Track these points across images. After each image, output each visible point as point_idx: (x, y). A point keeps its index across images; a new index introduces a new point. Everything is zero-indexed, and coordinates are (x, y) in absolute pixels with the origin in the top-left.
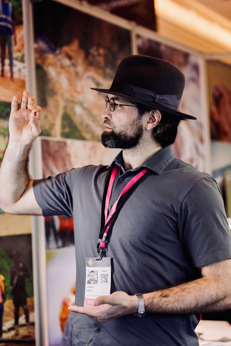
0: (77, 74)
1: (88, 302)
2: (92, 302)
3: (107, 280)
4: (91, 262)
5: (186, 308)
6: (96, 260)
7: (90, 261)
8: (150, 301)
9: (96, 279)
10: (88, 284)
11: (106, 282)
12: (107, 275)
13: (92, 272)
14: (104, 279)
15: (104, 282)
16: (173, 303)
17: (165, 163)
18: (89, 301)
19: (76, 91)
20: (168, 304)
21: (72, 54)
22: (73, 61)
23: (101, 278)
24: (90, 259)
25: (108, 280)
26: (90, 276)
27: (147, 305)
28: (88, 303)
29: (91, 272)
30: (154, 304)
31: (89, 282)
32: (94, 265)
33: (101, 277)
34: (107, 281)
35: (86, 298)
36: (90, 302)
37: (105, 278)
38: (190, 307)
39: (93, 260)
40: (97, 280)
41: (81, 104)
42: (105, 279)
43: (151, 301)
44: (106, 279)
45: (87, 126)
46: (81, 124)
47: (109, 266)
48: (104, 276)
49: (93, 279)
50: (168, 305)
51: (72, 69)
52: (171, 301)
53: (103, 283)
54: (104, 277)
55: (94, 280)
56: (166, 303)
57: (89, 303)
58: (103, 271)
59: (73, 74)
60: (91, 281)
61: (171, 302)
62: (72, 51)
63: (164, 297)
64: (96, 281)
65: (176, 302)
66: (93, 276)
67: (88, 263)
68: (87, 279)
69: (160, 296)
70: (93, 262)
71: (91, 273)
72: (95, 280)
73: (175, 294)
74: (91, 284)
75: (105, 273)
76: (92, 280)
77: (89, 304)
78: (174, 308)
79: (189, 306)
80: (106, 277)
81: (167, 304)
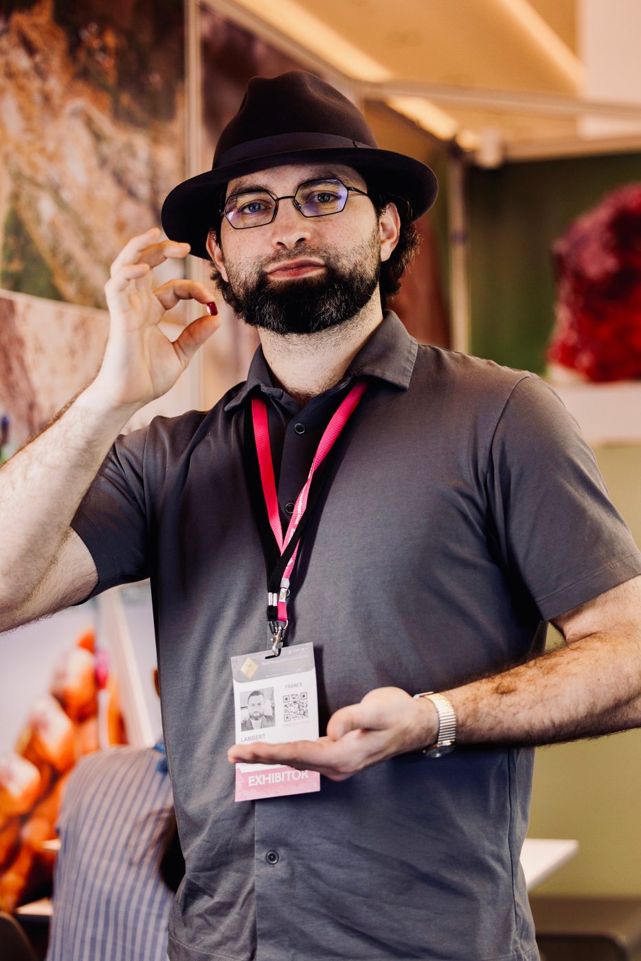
0: (47, 98)
1: (250, 781)
2: (262, 780)
3: (305, 709)
4: (250, 666)
5: (565, 719)
6: (267, 658)
7: (246, 663)
8: (470, 706)
9: (269, 713)
10: (243, 730)
11: (304, 714)
12: (304, 696)
13: (256, 693)
14: (294, 708)
15: (294, 715)
16: (531, 708)
17: (408, 360)
18: (250, 778)
19: (43, 151)
20: (518, 713)
21: (34, 36)
22: (38, 58)
23: (286, 706)
24: (245, 659)
25: (308, 708)
26: (250, 707)
27: (464, 720)
28: (250, 785)
29: (252, 694)
30: (482, 713)
31: (248, 724)
32: (260, 675)
33: (284, 704)
34: (304, 712)
35: (240, 772)
36: (256, 780)
37: (297, 705)
38: (577, 715)
39: (254, 660)
40: (272, 714)
41: (55, 191)
42: (299, 707)
43: (471, 709)
44: (301, 708)
45: (69, 259)
46: (54, 251)
47: (307, 669)
48: (294, 700)
49: (258, 714)
50: (517, 716)
51: (35, 84)
52: (523, 703)
53: (292, 719)
54: (295, 702)
55: (261, 716)
56: (512, 710)
57: (252, 783)
58: (289, 686)
59: (37, 98)
60: (253, 722)
61: (524, 707)
62: (35, 26)
63: (503, 693)
64: (270, 719)
65: (537, 703)
66: (259, 704)
67: (239, 672)
68: (240, 716)
69: (493, 693)
70: (255, 667)
71: (252, 697)
72: (266, 716)
73: (530, 685)
74: (253, 729)
75: (298, 691)
76: (256, 719)
77: (254, 787)
78: (533, 721)
79: (574, 713)
80: (302, 701)
81: (515, 711)
